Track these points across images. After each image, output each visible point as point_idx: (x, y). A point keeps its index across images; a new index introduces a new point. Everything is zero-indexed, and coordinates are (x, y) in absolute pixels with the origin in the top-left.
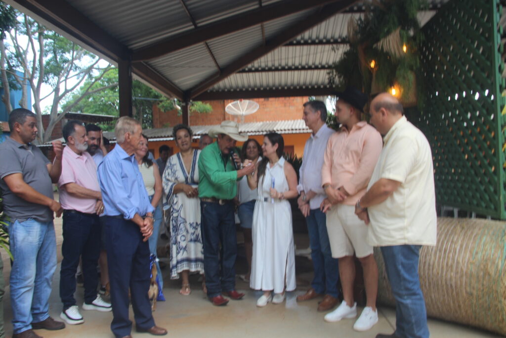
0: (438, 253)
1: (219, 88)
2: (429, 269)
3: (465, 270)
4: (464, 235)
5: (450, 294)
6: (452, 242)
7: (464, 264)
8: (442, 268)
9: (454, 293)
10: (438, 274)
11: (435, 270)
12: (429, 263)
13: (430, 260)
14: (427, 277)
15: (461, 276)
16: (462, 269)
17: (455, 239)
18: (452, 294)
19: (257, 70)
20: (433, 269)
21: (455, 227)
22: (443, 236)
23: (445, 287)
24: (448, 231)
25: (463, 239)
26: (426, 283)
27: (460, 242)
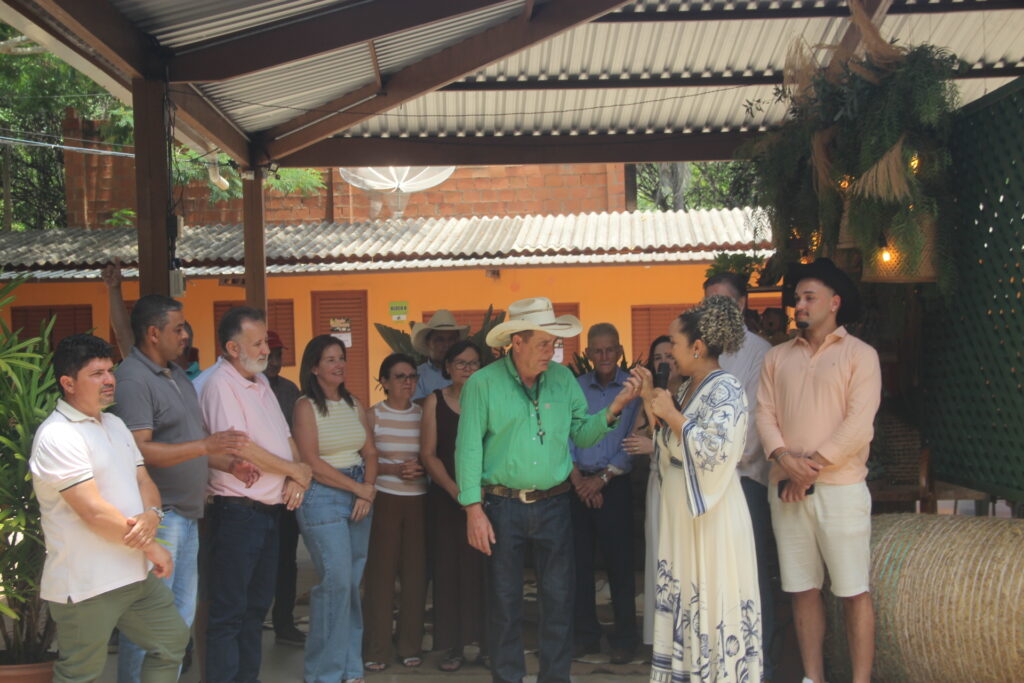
0: (967, 579)
1: (365, 130)
2: (949, 610)
3: (1015, 609)
4: (1017, 546)
5: (991, 656)
6: (993, 559)
7: (1012, 600)
8: (975, 606)
9: (998, 654)
10: (967, 618)
11: (960, 612)
12: (950, 598)
13: (952, 592)
14: (946, 626)
15: (1009, 622)
16: (1010, 610)
17: (999, 554)
18: (994, 655)
19: (491, 84)
20: (957, 610)
21: (1001, 534)
22: (978, 548)
23: (980, 643)
24: (987, 540)
25: (1015, 554)
26: (944, 636)
27: (1007, 559)
